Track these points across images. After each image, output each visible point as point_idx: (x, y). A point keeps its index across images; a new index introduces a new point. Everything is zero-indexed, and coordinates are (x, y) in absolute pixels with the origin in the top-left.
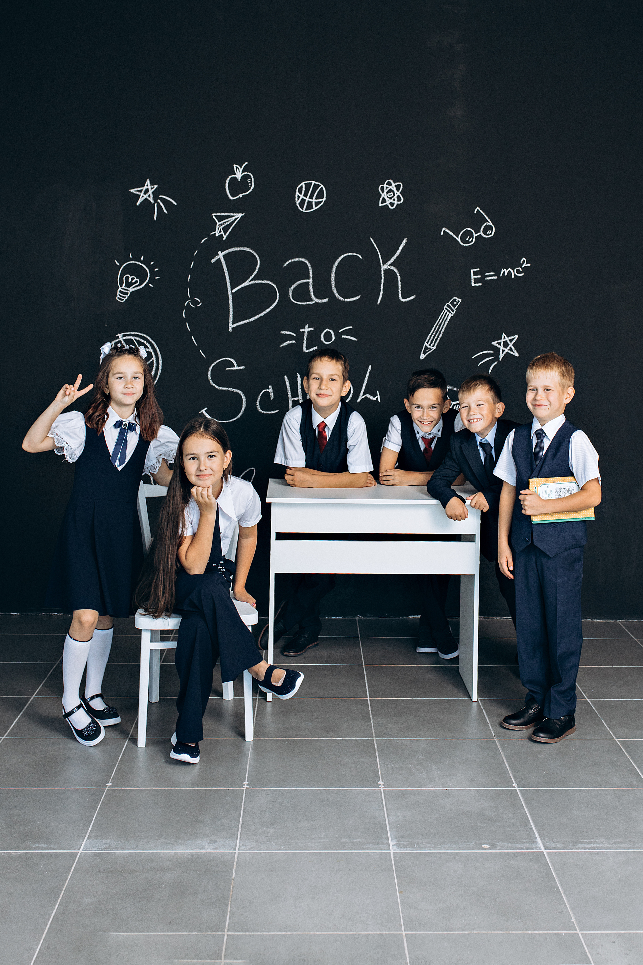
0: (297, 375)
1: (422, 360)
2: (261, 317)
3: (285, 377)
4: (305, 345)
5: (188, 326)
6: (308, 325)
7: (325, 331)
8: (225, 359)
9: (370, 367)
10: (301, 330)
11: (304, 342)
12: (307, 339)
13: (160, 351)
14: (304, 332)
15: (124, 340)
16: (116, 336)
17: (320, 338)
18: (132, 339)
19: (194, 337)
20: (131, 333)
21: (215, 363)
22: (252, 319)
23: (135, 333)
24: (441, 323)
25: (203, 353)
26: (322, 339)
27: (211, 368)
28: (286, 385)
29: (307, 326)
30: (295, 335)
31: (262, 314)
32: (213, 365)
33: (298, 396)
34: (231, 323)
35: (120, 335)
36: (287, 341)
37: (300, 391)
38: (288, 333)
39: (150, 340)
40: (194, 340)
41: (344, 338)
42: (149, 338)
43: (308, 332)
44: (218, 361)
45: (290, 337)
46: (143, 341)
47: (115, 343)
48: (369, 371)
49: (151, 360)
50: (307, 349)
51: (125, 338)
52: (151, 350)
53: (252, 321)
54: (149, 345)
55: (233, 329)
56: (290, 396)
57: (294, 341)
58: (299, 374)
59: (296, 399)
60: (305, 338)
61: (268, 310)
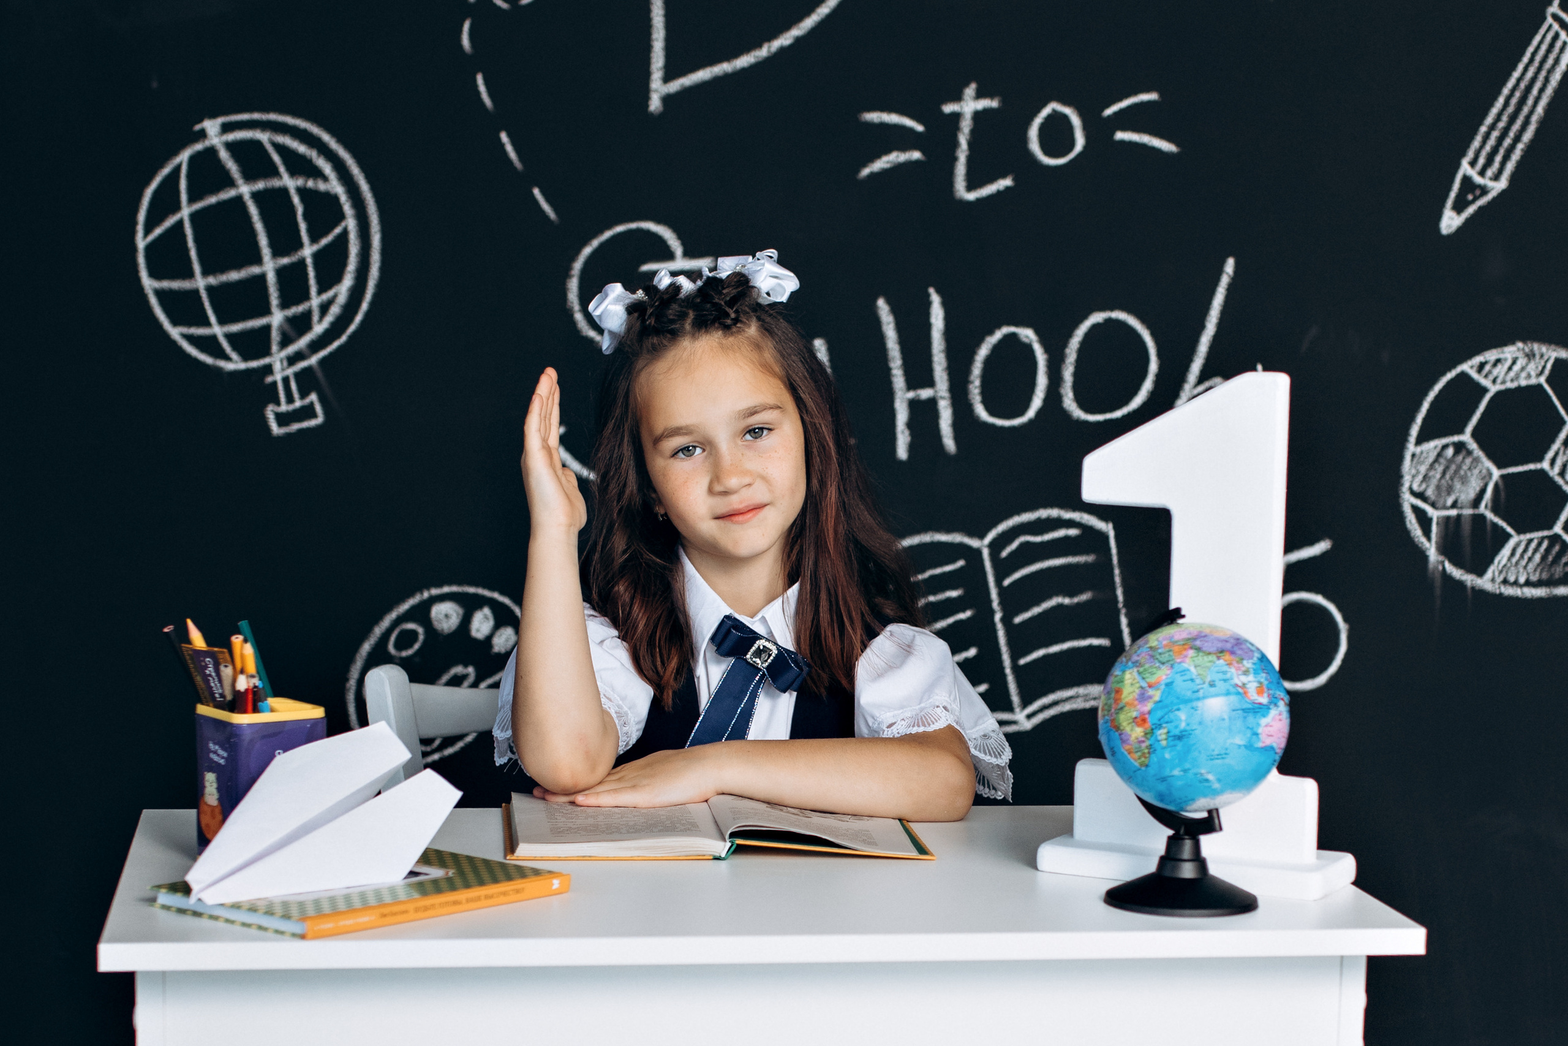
0: (928, 295)
1: (1449, 237)
2: (782, 50)
3: (881, 303)
4: (961, 169)
5: (482, 88)
6: (973, 86)
7: (1046, 112)
8: (633, 226)
9: (1230, 266)
10: (949, 108)
11: (955, 159)
12: (970, 144)
13: (374, 189)
14: (957, 117)
15: (230, 146)
16: (197, 127)
17: (1024, 140)
18: (258, 144)
19: (509, 135)
20: (256, 116)
21: (595, 243)
22: (744, 61)
23: (273, 117)
24: (1533, 80)
25: (548, 200)
26: (1035, 146)
27: (578, 266)
28: (881, 338)
29: (970, 91)
30: (920, 128)
31: (785, 40)
32: (587, 251)
33: (930, 383)
34: (657, 75)
35: (212, 126)
36: (887, 152)
37: (940, 364)
38: (893, 118)
39: (334, 145)
40: (509, 148)
41: (1122, 142)
42: (326, 137)
43: (977, 116)
44: (607, 234)
45: (899, 138)
46: (302, 149)
47: (193, 159)
48: (1225, 280)
49: (338, 230)
50: (970, 188)
51: (231, 137)
52: (336, 187)
53: (743, 70)
54: (327, 168)
55: (667, 99)
56: (899, 380)
57: (916, 155)
58: (938, 291)
59: (925, 394)
60: (963, 140)
61: (809, 23)
